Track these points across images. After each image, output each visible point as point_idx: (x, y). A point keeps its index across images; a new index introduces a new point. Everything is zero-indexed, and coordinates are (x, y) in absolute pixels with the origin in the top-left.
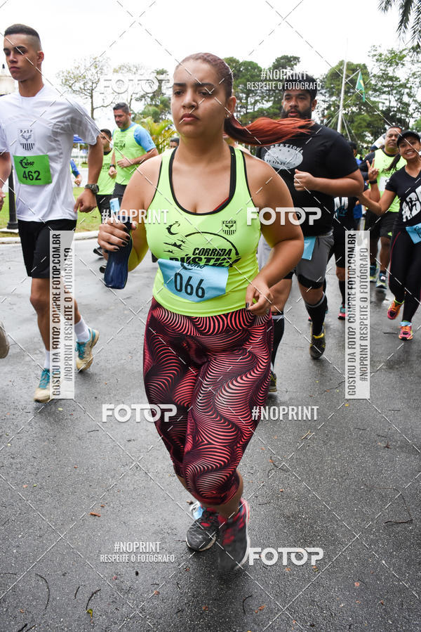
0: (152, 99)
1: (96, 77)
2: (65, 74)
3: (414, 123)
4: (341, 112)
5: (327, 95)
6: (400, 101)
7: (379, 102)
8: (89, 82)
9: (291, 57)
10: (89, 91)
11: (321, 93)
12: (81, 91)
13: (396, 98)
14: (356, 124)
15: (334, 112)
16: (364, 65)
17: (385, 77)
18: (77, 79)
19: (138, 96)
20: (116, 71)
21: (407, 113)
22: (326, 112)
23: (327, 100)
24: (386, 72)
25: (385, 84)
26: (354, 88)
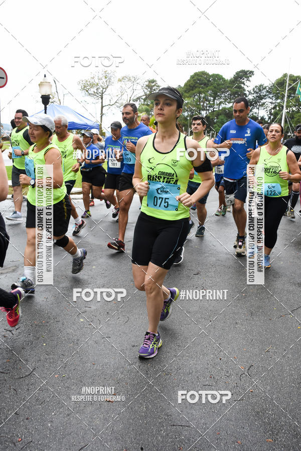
0: (145, 100)
1: (105, 84)
2: (84, 82)
4: (285, 111)
8: (100, 87)
9: (247, 71)
10: (100, 94)
11: (269, 97)
12: (94, 94)
14: (295, 119)
15: (279, 110)
18: (92, 85)
19: (135, 98)
20: (120, 80)
22: (273, 111)
23: (274, 102)
26: (294, 93)
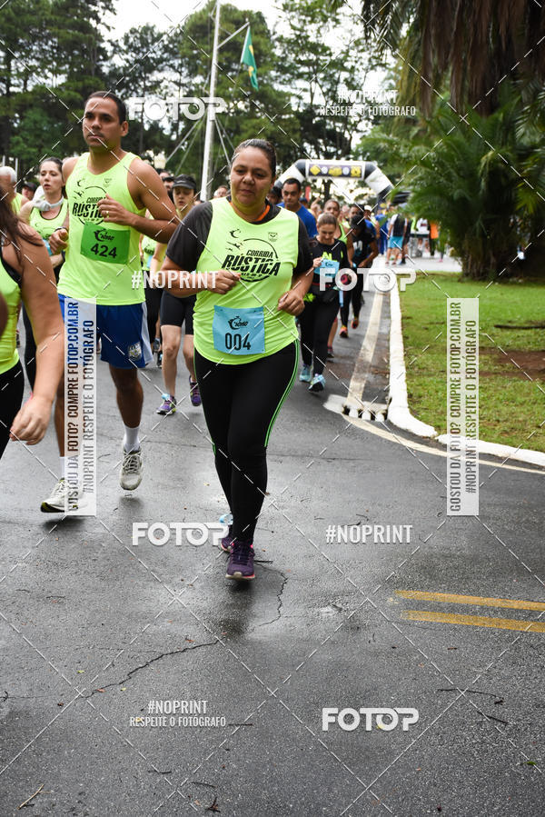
3: (360, 142)
5: (185, 71)
6: (332, 95)
7: (290, 95)
13: (325, 90)
16: (259, 14)
17: (300, 43)
21: (345, 120)
23: (185, 81)
24: (304, 34)
25: (303, 58)
26: (237, 61)
